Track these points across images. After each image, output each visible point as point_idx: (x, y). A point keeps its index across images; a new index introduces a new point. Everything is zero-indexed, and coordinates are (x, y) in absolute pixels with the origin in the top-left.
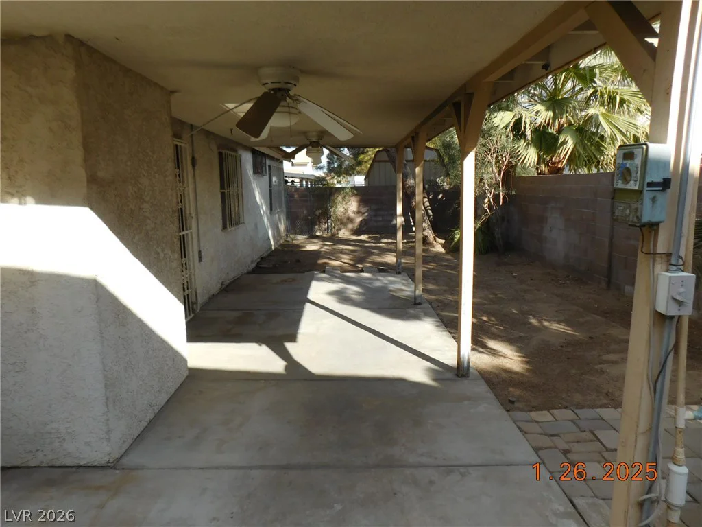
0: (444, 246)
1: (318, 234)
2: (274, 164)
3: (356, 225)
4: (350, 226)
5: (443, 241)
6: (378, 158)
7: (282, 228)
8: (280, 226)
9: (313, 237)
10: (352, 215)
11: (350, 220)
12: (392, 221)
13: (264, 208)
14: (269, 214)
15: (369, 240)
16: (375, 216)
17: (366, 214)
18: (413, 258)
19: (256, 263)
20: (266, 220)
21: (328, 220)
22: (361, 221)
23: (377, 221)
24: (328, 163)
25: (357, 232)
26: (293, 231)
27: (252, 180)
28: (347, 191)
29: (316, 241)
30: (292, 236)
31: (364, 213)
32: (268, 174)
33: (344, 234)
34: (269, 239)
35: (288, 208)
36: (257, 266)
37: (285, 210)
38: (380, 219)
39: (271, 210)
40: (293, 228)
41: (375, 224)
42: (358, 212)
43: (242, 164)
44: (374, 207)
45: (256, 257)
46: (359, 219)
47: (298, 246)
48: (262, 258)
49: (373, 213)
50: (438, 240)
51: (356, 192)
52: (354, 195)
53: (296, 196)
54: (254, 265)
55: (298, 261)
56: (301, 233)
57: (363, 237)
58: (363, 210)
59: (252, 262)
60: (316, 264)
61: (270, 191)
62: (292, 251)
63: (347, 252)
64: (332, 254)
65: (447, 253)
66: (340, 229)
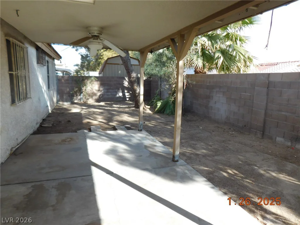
0: (150, 109)
1: (76, 101)
2: (50, 60)
3: (97, 97)
4: (95, 97)
5: (149, 107)
6: (108, 62)
7: (55, 100)
8: (54, 98)
9: (73, 103)
10: (95, 92)
11: (95, 94)
12: (116, 95)
13: (44, 88)
14: (47, 91)
15: (106, 105)
16: (107, 92)
17: (103, 91)
18: (138, 117)
19: (40, 124)
20: (46, 96)
21: (81, 94)
22: (100, 95)
23: (108, 95)
24: (82, 63)
25: (98, 101)
26: (61, 100)
27: (36, 68)
28: (93, 78)
29: (76, 106)
30: (61, 103)
31: (101, 91)
32: (46, 64)
33: (91, 101)
34: (47, 106)
35: (58, 87)
36: (41, 126)
37: (56, 88)
38: (110, 94)
39: (49, 88)
40: (61, 98)
41: (107, 97)
42: (99, 90)
43: (28, 54)
44: (106, 87)
45: (40, 121)
46: (99, 94)
47: (66, 109)
48: (43, 120)
49: (105, 91)
50: (146, 106)
51: (97, 80)
52: (96, 81)
53: (63, 80)
54: (38, 125)
55: (69, 121)
56: (67, 101)
57: (102, 104)
58: (101, 89)
59: (37, 124)
60: (82, 123)
61: (48, 77)
62: (63, 113)
63: (98, 113)
64: (89, 115)
65: (154, 114)
66: (88, 99)
